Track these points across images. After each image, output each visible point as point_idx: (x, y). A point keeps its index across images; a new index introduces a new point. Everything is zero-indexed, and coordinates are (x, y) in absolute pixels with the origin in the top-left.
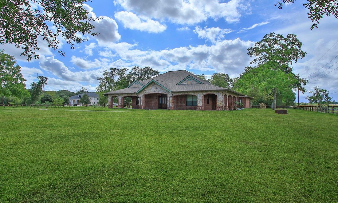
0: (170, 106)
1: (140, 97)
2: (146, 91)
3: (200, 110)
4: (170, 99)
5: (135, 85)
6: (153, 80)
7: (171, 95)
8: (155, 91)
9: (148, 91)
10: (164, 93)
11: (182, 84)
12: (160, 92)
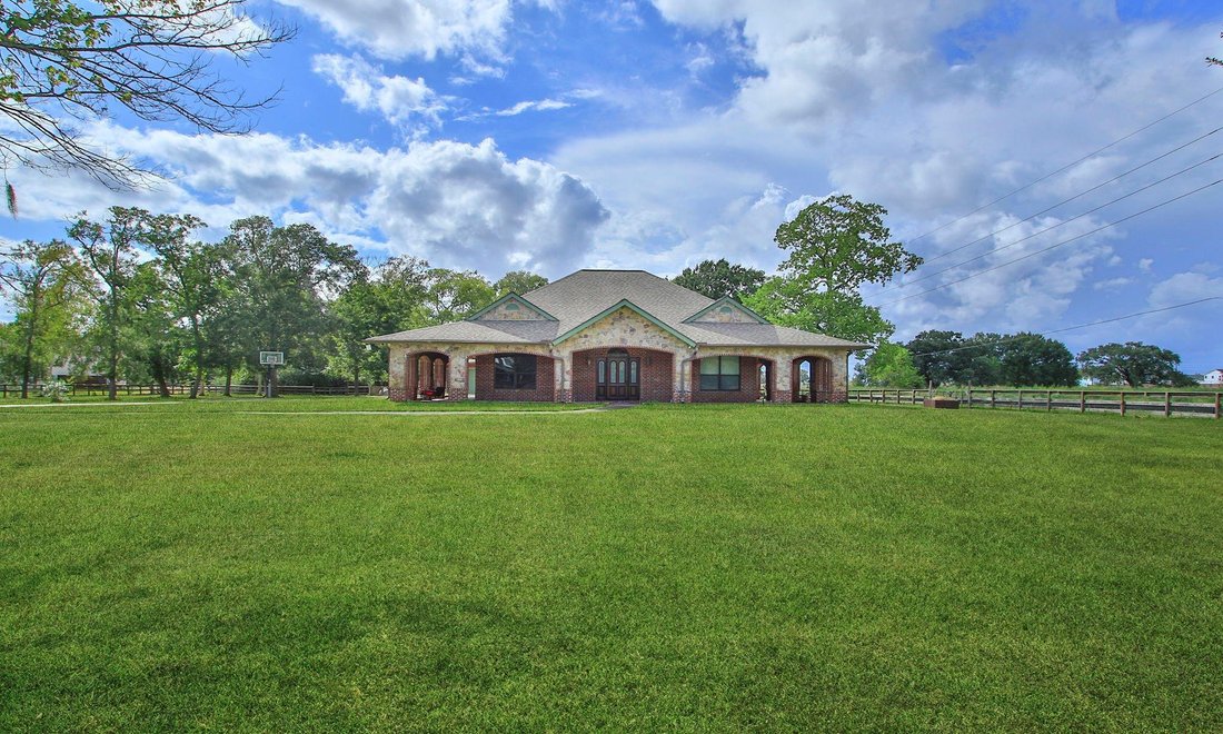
0: (682, 391)
1: (562, 360)
2: (586, 336)
3: (784, 403)
4: (683, 368)
5: (507, 312)
6: (625, 303)
7: (688, 356)
8: (623, 340)
9: (594, 340)
10: (659, 347)
11: (701, 320)
12: (645, 345)
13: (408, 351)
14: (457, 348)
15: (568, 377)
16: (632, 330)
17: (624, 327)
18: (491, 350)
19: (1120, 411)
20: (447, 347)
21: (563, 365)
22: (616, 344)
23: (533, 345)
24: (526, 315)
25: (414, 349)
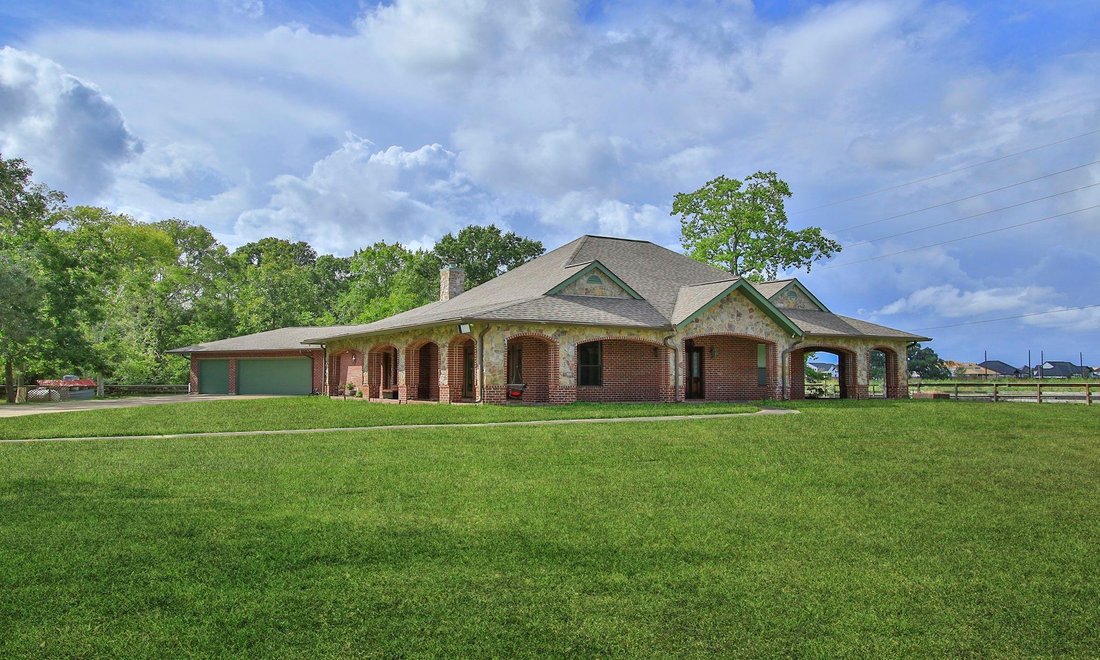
13: (508, 335)
14: (564, 333)
15: (681, 371)
16: (739, 315)
17: (732, 310)
18: (601, 335)
19: (1086, 402)
20: (554, 331)
21: (676, 357)
22: (724, 331)
23: (645, 329)
24: (610, 291)
25: (515, 332)
